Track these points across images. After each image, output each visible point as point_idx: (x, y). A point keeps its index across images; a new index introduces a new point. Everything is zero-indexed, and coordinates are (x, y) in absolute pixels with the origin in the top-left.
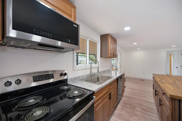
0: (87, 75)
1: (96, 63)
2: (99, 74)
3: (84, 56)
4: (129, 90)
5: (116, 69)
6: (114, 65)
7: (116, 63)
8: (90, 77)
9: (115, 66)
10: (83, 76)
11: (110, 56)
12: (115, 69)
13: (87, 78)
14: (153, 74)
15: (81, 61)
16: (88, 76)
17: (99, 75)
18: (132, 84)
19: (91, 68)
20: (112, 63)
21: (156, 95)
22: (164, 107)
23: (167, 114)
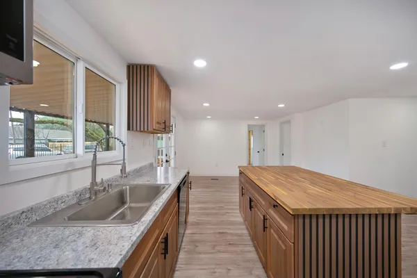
0: (76, 193)
1: (108, 148)
2: (123, 181)
3: (63, 124)
4: (197, 206)
5: (167, 161)
6: (162, 151)
7: (168, 147)
8: (90, 198)
9: (164, 155)
10: (56, 200)
11: (155, 126)
12: (164, 161)
13: (78, 203)
14: (239, 167)
15: (50, 141)
16: (79, 194)
17: (126, 185)
18: (200, 190)
19: (94, 166)
20: (159, 146)
21: (251, 207)
22: (272, 231)
23: (283, 246)
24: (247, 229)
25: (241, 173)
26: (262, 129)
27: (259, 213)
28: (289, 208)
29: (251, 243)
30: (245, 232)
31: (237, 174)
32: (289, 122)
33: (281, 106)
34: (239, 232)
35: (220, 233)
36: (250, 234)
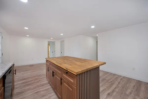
14: (46, 58)
21: (53, 75)
22: (65, 84)
23: (71, 89)
24: (51, 85)
25: (47, 61)
26: (53, 43)
27: (58, 77)
28: (75, 72)
29: (53, 91)
30: (50, 87)
31: (45, 62)
32: (63, 41)
33: (62, 34)
34: (47, 88)
35: (36, 92)
36: (52, 87)
